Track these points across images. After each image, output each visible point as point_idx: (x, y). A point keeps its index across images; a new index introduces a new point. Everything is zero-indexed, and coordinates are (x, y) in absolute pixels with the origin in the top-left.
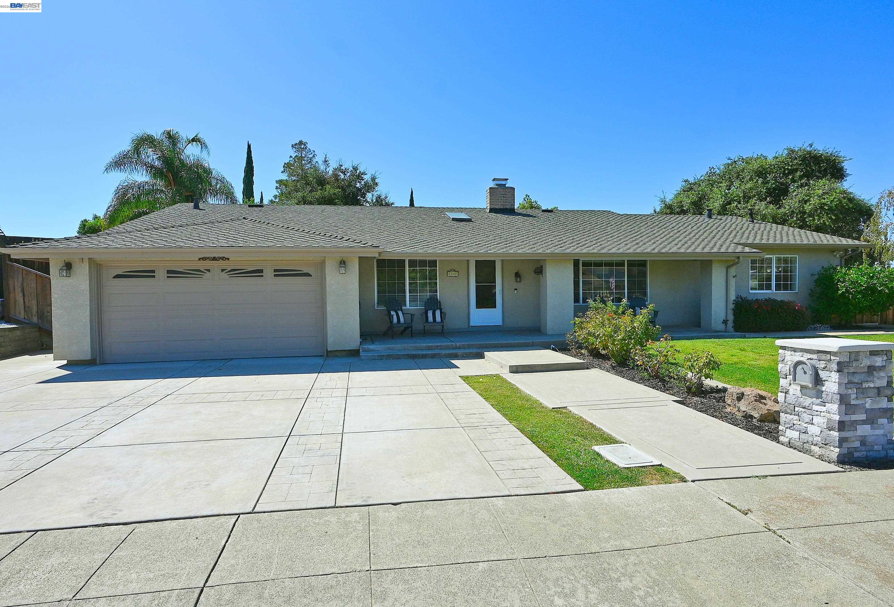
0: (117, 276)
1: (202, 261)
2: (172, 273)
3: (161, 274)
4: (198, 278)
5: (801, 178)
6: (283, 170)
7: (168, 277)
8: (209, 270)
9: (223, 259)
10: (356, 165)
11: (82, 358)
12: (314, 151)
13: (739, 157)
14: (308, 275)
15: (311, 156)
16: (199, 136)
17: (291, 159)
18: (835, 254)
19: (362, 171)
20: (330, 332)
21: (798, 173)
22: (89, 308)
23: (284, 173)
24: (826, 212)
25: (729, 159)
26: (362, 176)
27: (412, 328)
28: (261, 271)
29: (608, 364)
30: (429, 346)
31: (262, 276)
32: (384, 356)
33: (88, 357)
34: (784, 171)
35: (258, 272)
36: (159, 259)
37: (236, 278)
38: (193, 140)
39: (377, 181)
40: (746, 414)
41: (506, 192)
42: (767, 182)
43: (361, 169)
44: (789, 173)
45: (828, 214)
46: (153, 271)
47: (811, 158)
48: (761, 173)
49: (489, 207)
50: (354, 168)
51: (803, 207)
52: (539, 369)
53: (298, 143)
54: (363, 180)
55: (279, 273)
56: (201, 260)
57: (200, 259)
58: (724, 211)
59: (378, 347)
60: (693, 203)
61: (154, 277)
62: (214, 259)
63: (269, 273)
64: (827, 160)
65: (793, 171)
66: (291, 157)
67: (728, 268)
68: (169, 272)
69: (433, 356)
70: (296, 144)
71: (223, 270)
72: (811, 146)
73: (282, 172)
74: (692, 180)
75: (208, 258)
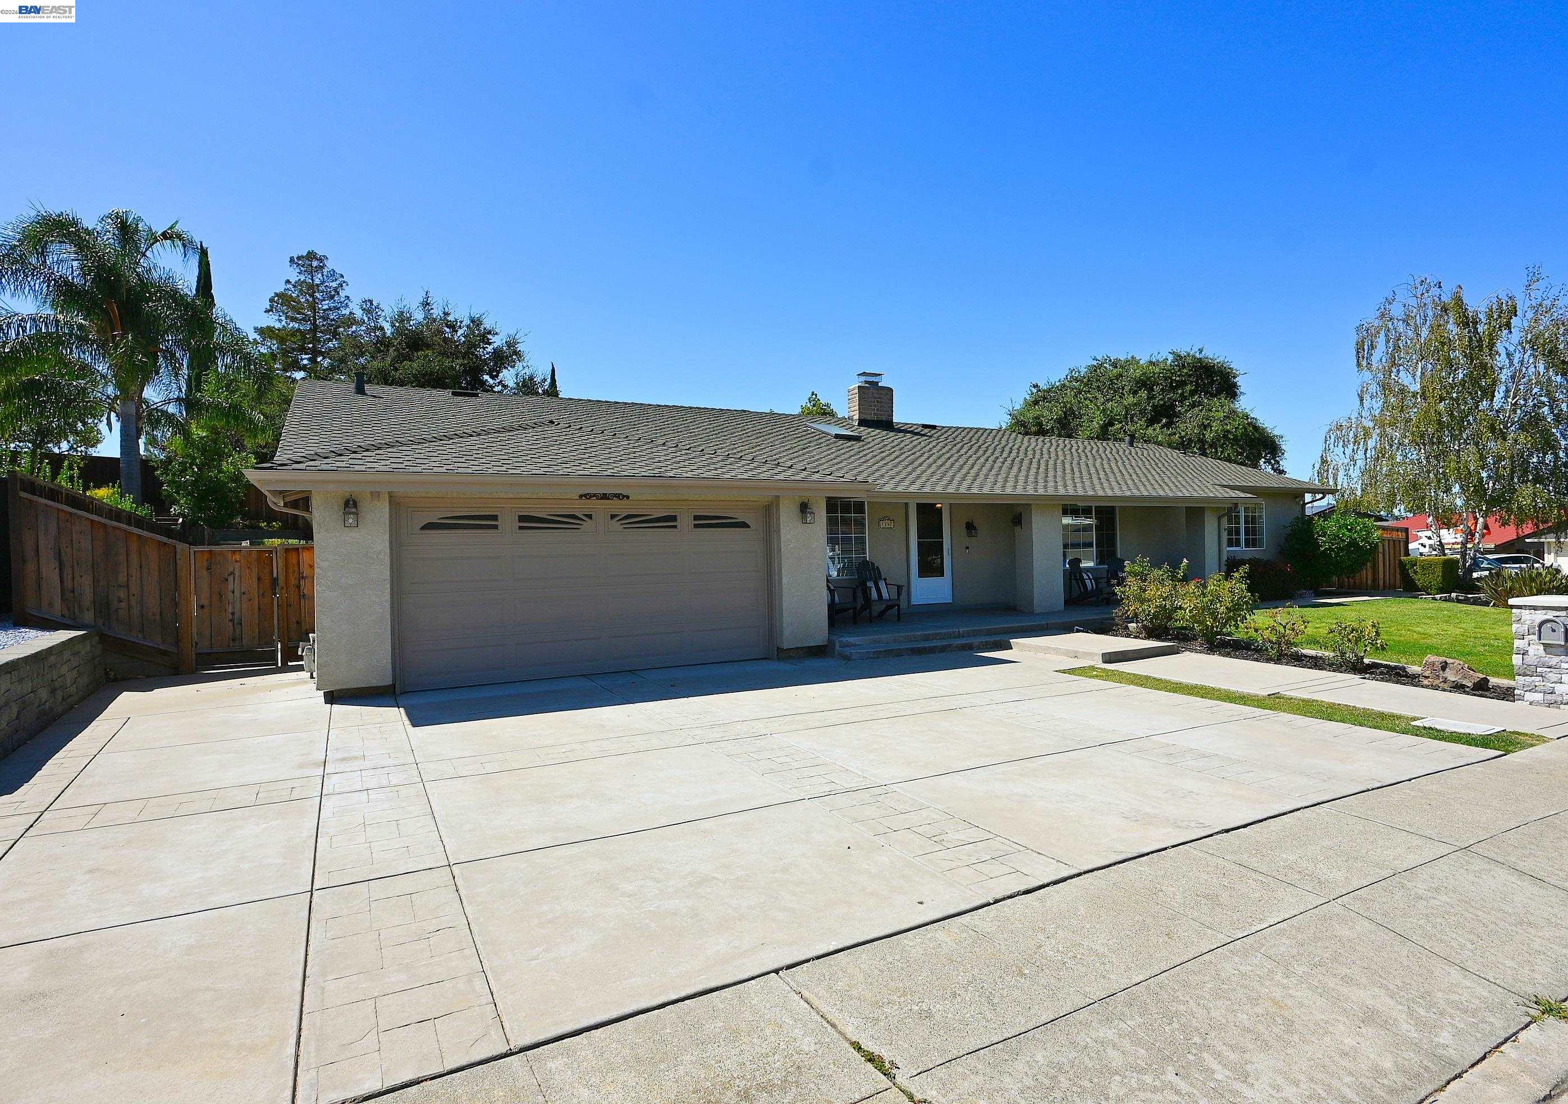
0: (429, 526)
1: (584, 501)
2: (527, 521)
3: (508, 523)
4: (568, 531)
5: (1192, 393)
6: (269, 308)
7: (520, 528)
8: (590, 517)
9: (618, 497)
10: (479, 316)
11: (375, 682)
12: (342, 276)
13: (1106, 357)
14: (744, 525)
15: (334, 284)
16: (178, 228)
17: (289, 286)
18: (1297, 500)
19: (488, 327)
20: (787, 618)
21: (1188, 388)
22: (389, 586)
23: (271, 313)
24: (1231, 443)
25: (1095, 359)
26: (490, 336)
27: (899, 609)
28: (673, 518)
29: (1196, 644)
30: (925, 635)
31: (675, 527)
32: (881, 652)
33: (388, 681)
34: (1171, 383)
35: (669, 520)
36: (512, 496)
37: (635, 530)
38: (165, 236)
39: (520, 347)
40: (1457, 684)
41: (882, 394)
42: (1153, 397)
43: (487, 324)
44: (1177, 388)
45: (1233, 445)
46: (495, 518)
47: (1201, 367)
48: (1144, 383)
49: (856, 417)
50: (473, 321)
51: (1204, 435)
52: (1131, 656)
53: (305, 255)
54: (490, 344)
55: (704, 522)
56: (584, 498)
57: (581, 496)
58: (1103, 434)
59: (856, 640)
60: (1059, 421)
61: (496, 527)
62: (605, 497)
63: (685, 522)
64: (1219, 371)
65: (1182, 384)
66: (288, 282)
67: (1219, 518)
68: (522, 518)
69: (943, 649)
70: (299, 258)
71: (613, 517)
72: (1201, 351)
73: (265, 312)
74: (1043, 386)
75: (595, 495)
